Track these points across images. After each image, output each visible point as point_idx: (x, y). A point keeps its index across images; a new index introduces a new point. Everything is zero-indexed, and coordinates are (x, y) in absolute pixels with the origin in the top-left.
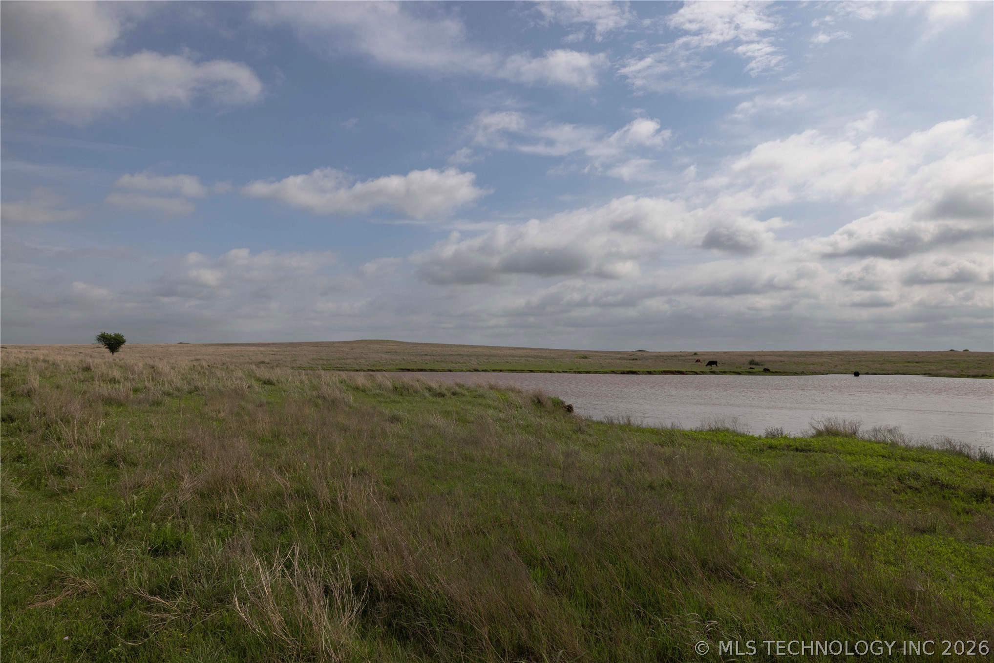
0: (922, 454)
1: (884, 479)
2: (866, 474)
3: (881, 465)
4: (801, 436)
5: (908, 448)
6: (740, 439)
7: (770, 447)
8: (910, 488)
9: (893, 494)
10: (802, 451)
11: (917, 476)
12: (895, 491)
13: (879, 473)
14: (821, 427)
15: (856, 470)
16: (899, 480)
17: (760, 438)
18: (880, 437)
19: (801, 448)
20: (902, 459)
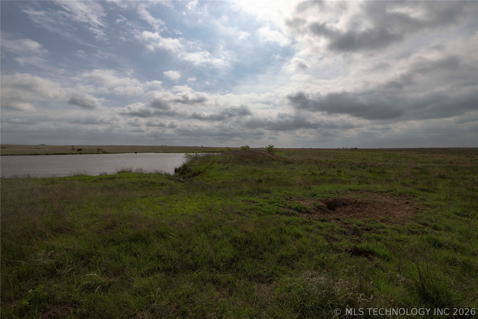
0: (149, 175)
1: (137, 184)
2: (132, 183)
3: (137, 180)
4: (112, 174)
5: (146, 174)
6: (87, 178)
7: (100, 179)
8: (145, 185)
9: (140, 188)
10: (111, 179)
11: (147, 182)
12: (140, 187)
13: (136, 182)
14: (120, 170)
15: (129, 182)
16: (142, 183)
17: (96, 176)
18: (138, 172)
19: (112, 178)
20: (144, 177)
